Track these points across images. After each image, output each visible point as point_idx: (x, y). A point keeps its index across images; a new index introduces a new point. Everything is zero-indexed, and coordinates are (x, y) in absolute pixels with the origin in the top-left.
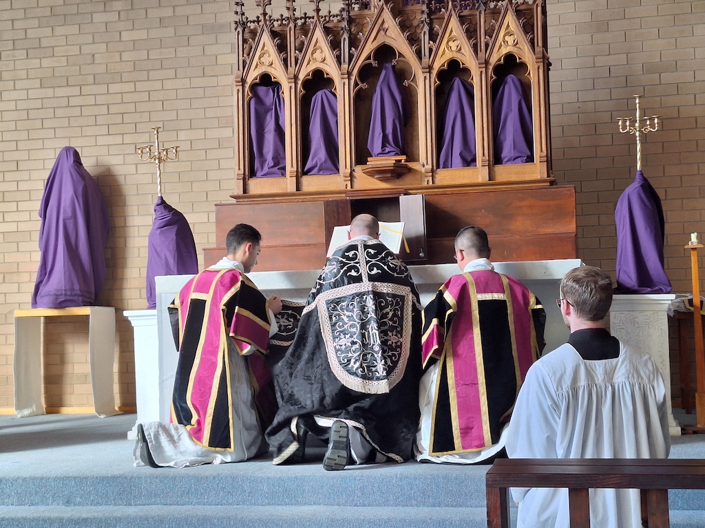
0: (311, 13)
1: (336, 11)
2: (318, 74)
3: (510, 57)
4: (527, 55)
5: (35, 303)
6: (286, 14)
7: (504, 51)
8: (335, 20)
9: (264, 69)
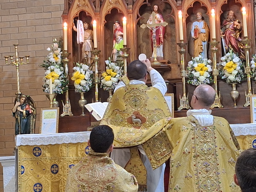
9: (81, 8)
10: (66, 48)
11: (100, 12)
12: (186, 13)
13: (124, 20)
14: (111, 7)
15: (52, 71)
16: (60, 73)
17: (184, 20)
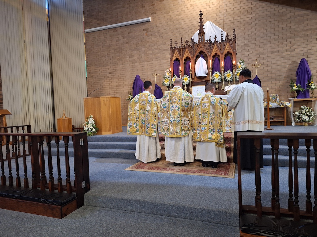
0: (186, 45)
1: (191, 44)
2: (187, 57)
3: (228, 52)
4: (232, 52)
6: (180, 45)
7: (227, 51)
8: (191, 46)
9: (176, 57)
11: (183, 58)
12: (212, 57)
17: (211, 60)
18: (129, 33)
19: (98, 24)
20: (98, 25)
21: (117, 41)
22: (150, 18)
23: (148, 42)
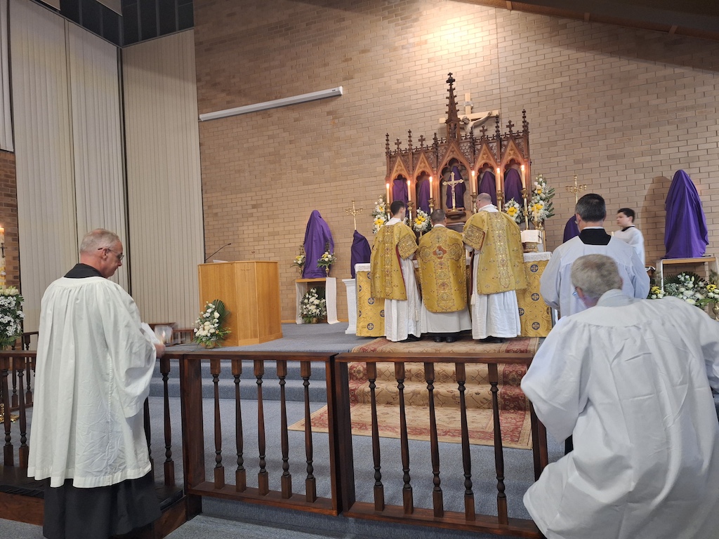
0: (419, 146)
1: (430, 145)
3: (512, 160)
4: (520, 159)
5: (303, 277)
6: (408, 147)
7: (510, 158)
8: (430, 148)
9: (399, 173)
10: (388, 202)
11: (413, 175)
12: (477, 172)
13: (431, 179)
14: (421, 170)
15: (379, 218)
16: (385, 220)
17: (476, 177)
18: (296, 120)
19: (228, 102)
20: (229, 105)
21: (270, 137)
22: (341, 89)
23: (338, 139)
